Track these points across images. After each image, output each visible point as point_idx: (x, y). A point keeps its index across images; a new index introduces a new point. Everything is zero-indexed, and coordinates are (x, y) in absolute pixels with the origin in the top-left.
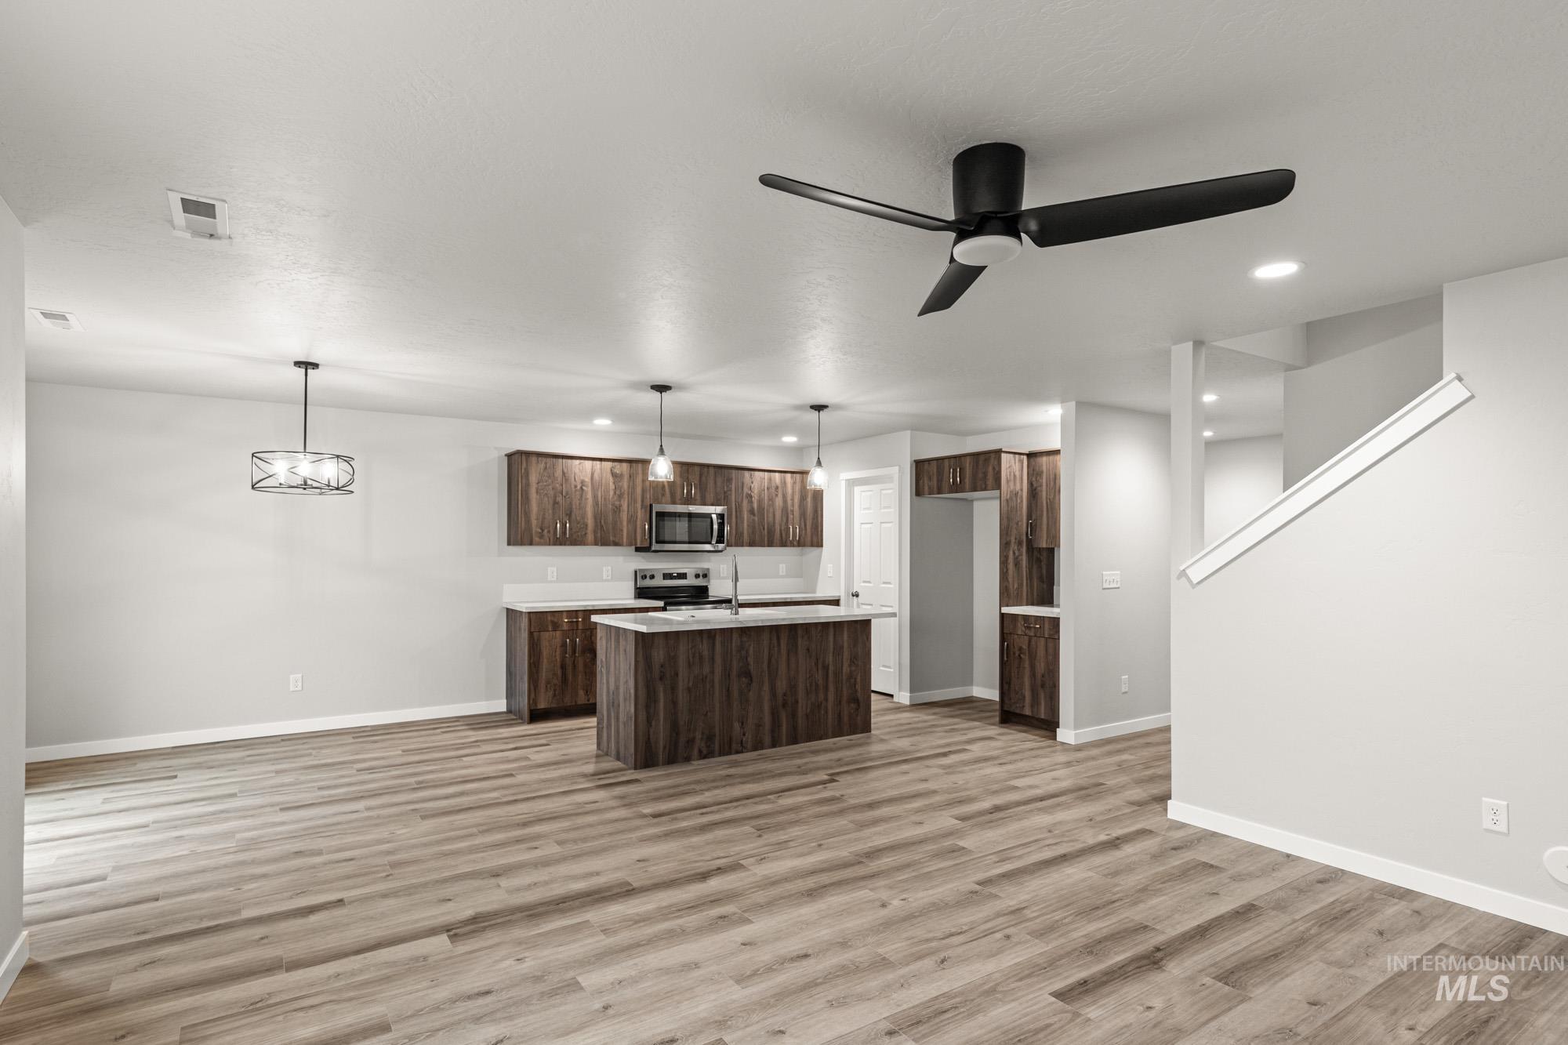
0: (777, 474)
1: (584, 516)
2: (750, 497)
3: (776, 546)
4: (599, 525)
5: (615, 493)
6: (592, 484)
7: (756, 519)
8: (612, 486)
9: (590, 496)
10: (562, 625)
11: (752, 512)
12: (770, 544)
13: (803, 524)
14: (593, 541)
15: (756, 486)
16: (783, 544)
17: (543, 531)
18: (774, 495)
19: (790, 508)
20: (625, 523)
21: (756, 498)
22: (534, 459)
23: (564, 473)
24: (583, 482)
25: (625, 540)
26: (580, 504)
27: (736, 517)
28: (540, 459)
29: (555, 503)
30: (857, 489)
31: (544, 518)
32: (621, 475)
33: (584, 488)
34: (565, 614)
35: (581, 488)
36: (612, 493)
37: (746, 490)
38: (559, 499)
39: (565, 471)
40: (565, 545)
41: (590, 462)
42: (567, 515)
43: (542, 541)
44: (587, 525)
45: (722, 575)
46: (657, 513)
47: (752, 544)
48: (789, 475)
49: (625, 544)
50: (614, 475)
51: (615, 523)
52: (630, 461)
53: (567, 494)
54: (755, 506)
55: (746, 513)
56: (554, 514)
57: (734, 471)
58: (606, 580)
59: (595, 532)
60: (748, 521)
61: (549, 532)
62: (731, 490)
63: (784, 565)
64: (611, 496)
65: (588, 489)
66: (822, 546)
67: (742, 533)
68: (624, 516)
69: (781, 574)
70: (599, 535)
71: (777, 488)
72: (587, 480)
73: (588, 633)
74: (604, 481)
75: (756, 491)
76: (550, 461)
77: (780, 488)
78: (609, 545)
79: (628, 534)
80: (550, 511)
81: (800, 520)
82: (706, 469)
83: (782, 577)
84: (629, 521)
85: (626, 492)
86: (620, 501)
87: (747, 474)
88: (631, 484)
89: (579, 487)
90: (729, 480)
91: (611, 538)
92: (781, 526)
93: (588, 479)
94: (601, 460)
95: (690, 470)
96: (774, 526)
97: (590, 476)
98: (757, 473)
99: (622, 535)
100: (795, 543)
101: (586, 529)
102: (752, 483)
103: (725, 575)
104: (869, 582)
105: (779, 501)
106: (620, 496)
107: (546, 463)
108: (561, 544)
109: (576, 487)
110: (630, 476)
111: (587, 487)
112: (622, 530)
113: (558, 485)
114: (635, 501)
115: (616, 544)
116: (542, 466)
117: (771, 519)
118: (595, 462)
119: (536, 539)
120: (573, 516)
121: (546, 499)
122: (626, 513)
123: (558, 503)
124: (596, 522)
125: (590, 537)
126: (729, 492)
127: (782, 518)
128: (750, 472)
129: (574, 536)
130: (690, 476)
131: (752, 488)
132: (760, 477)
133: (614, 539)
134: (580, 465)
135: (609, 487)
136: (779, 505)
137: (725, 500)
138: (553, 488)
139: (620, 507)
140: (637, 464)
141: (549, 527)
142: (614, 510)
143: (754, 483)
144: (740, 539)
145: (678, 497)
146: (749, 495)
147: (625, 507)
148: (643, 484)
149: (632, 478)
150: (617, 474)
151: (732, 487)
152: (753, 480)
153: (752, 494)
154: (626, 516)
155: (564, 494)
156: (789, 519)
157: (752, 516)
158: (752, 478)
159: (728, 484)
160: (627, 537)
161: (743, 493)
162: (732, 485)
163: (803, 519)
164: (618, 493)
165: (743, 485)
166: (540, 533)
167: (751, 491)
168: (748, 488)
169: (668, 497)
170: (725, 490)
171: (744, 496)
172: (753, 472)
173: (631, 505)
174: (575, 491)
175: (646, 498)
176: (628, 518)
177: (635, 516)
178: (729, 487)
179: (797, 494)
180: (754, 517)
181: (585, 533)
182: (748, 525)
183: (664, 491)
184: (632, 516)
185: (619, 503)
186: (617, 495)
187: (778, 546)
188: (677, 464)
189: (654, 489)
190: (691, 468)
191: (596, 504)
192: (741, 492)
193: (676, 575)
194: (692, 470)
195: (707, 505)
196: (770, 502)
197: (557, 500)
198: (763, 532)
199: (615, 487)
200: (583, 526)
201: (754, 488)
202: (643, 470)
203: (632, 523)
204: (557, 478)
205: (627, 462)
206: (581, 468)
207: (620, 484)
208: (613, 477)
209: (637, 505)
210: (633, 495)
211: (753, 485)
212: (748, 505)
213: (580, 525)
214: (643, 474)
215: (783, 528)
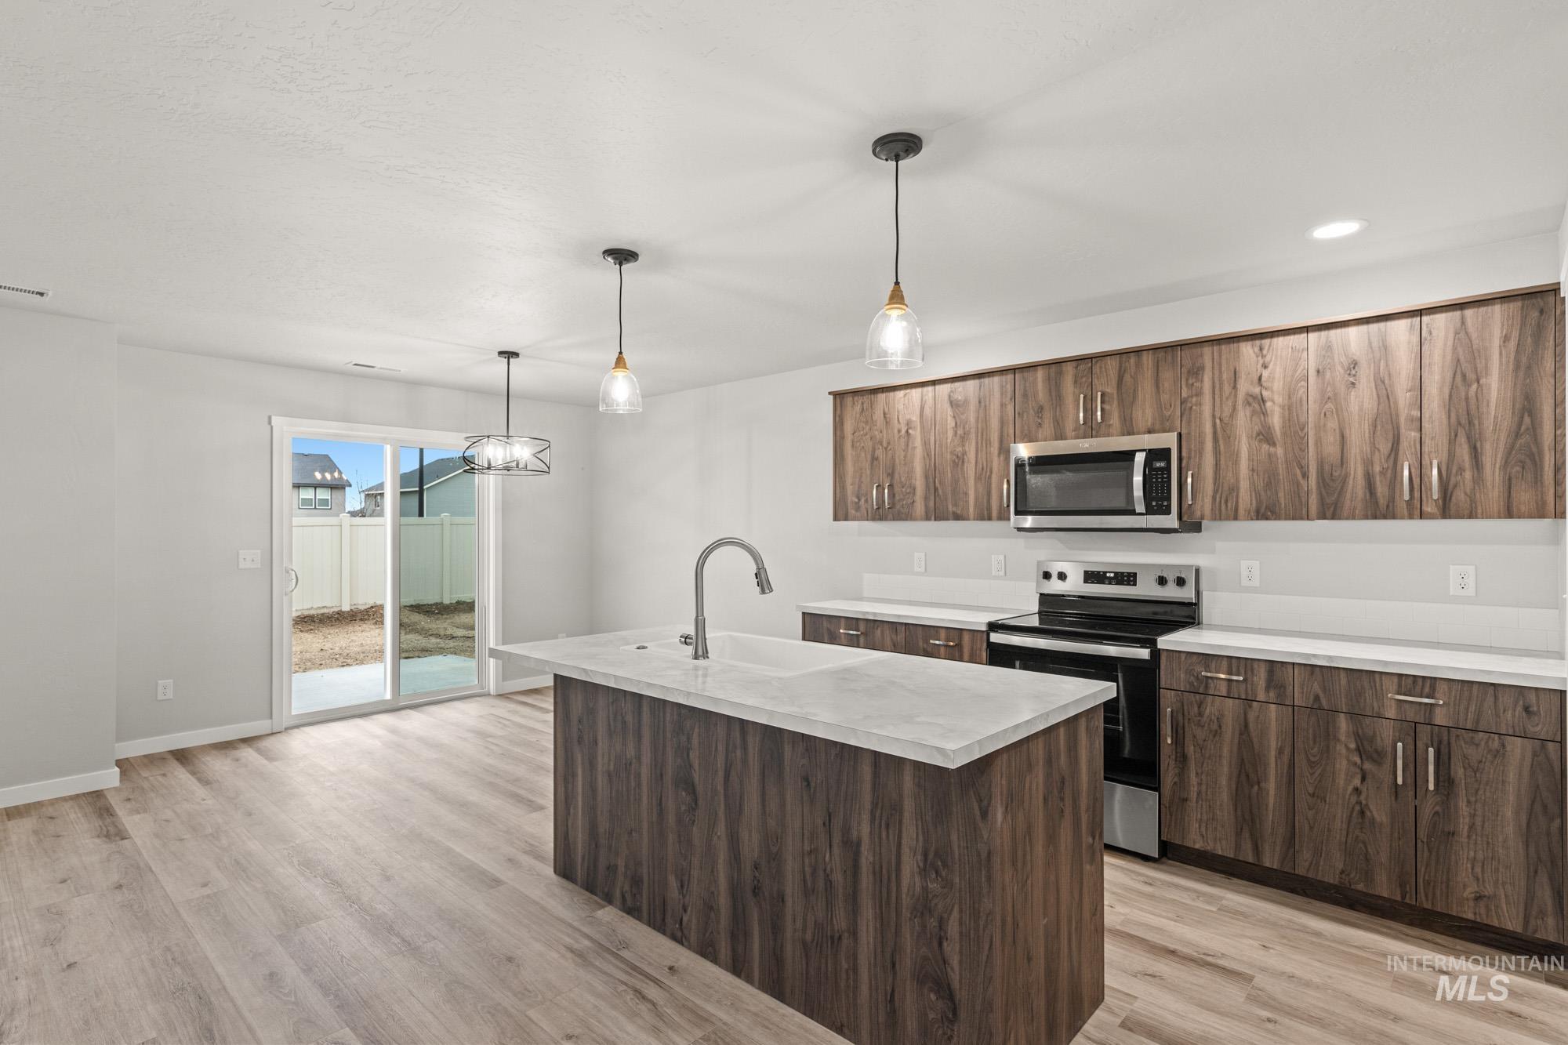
0: (1353, 330)
1: (910, 474)
2: (1258, 402)
3: (1352, 517)
4: (933, 488)
5: (956, 433)
6: (921, 422)
7: (1280, 451)
8: (951, 423)
9: (918, 442)
11: (1265, 436)
12: (1331, 510)
13: (1462, 451)
14: (923, 514)
15: (1277, 377)
16: (1383, 510)
17: (859, 499)
18: (1342, 389)
19: (1405, 412)
20: (971, 482)
21: (1278, 399)
22: (849, 401)
23: (884, 414)
24: (909, 423)
25: (971, 510)
26: (905, 457)
27: (1216, 452)
28: (855, 398)
29: (874, 459)
31: (861, 482)
32: (966, 402)
33: (910, 431)
35: (907, 432)
36: (950, 434)
37: (1244, 387)
38: (879, 452)
39: (886, 410)
40: (886, 519)
41: (919, 390)
42: (888, 475)
43: (858, 514)
44: (915, 489)
45: (1245, 582)
46: (1017, 460)
47: (1265, 511)
49: (972, 517)
50: (953, 403)
51: (955, 482)
52: (979, 376)
53: (889, 443)
54: (1276, 421)
55: (1244, 441)
56: (872, 475)
57: (1207, 350)
58: (996, 578)
59: (926, 498)
60: (1250, 459)
61: (866, 501)
62: (1199, 394)
64: (949, 441)
65: (916, 433)
66: (1561, 515)
67: (1234, 489)
68: (970, 470)
69: (1454, 591)
70: (932, 502)
71: (1355, 364)
72: (914, 419)
74: (938, 417)
75: (1277, 386)
76: (867, 399)
77: (1363, 364)
78: (947, 519)
79: (976, 499)
80: (868, 472)
81: (1452, 443)
82: (1132, 360)
84: (978, 478)
85: (973, 430)
86: (963, 445)
87: (1247, 349)
88: (982, 414)
89: (903, 431)
90: (1196, 372)
91: (951, 508)
92: (1368, 464)
93: (915, 418)
94: (934, 383)
95: (1096, 369)
96: (1343, 461)
97: (918, 412)
98: (1279, 341)
99: (967, 502)
101: (914, 494)
102: (1265, 367)
103: (1256, 583)
105: (1361, 400)
106: (964, 439)
107: (863, 403)
108: (880, 519)
109: (899, 431)
110: (980, 402)
111: (915, 429)
112: (966, 494)
113: (877, 433)
114: (988, 443)
115: (958, 517)
116: (858, 408)
117: (1331, 449)
118: (925, 389)
119: (852, 512)
120: (896, 476)
121: (863, 454)
122: (973, 465)
123: (877, 458)
124: (927, 477)
125: (919, 508)
126: (1194, 399)
127: (1373, 444)
128: (1258, 342)
129: (898, 507)
130: (1095, 381)
131: (1263, 379)
132: (1290, 349)
133: (954, 509)
134: (906, 398)
135: (947, 425)
136: (1361, 409)
137: (1184, 419)
138: (871, 438)
139: (963, 455)
140: (991, 379)
141: (867, 494)
142: (954, 462)
143: (1271, 366)
144: (1226, 502)
145: (1069, 426)
146: (1254, 398)
147: (971, 455)
148: (1002, 412)
149: (983, 404)
150: (960, 401)
151: (1201, 388)
152: (1268, 359)
153: (1265, 393)
154: (974, 470)
155: (885, 444)
156: (1404, 445)
157: (1265, 446)
158: (1263, 356)
159: (1190, 382)
160: (975, 506)
161: (1236, 396)
162: (1202, 381)
163: (1462, 439)
164: (960, 432)
165: (1237, 376)
166: (856, 503)
167: (1261, 385)
168: (1252, 381)
169: (1048, 427)
170: (1184, 395)
171: (1240, 401)
172: (1266, 342)
173: (982, 451)
174: (899, 438)
175: (1008, 435)
176: (976, 473)
177: (988, 470)
178: (1194, 388)
179: (1436, 369)
180: (1272, 449)
181: (910, 501)
182: (1253, 470)
183: (1041, 418)
184: (983, 469)
185: (961, 449)
186: (958, 436)
187: (1366, 517)
188: (1069, 363)
189: (1023, 417)
190: (1098, 365)
191: (928, 455)
192: (1231, 393)
193: (1112, 575)
194: (1101, 368)
195: (1133, 434)
196: (1330, 405)
197: (876, 455)
198: (1303, 482)
199: (956, 423)
200: (908, 491)
201: (1272, 378)
202: (1002, 387)
203: (983, 482)
204: (876, 422)
205: (974, 379)
206: (907, 401)
207: (963, 417)
208: (952, 406)
209: (992, 449)
210: (985, 434)
211: (1266, 374)
212: (1251, 420)
213: (904, 490)
214: (1002, 394)
215: (1377, 469)
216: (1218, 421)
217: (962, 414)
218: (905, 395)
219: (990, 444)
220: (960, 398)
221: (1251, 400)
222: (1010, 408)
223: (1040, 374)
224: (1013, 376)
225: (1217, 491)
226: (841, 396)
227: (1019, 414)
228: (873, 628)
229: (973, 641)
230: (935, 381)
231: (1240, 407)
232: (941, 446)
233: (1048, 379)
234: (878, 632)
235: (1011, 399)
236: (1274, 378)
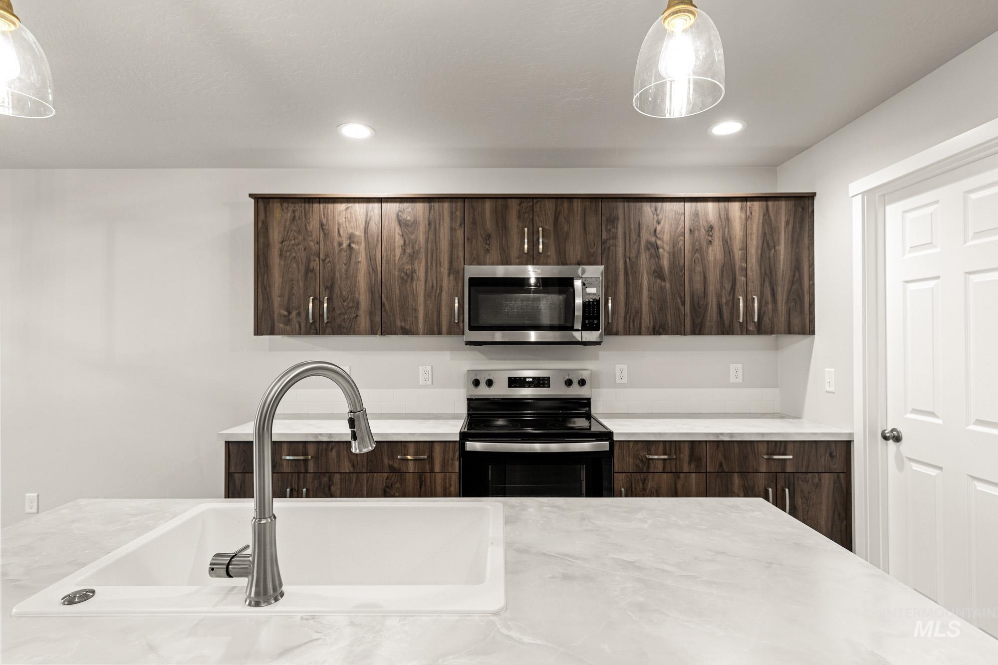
0: (710, 205)
1: (353, 289)
2: (654, 248)
3: (710, 333)
4: (379, 303)
5: (404, 251)
6: (366, 237)
7: (668, 285)
8: (399, 241)
9: (362, 257)
10: (282, 465)
11: (658, 273)
12: (698, 329)
13: (768, 292)
14: (368, 328)
15: (666, 231)
16: (725, 329)
17: (290, 313)
18: (704, 244)
19: (738, 264)
20: (421, 299)
21: (667, 247)
22: (276, 207)
23: (322, 225)
24: (351, 237)
25: (421, 325)
26: (347, 271)
27: (627, 283)
28: (285, 205)
29: (308, 270)
30: (893, 211)
31: (291, 295)
32: (415, 223)
33: (353, 245)
34: (285, 446)
35: (349, 245)
36: (398, 252)
37: (645, 236)
38: (315, 264)
39: (324, 221)
40: (324, 333)
41: (363, 205)
42: (326, 288)
43: (288, 328)
44: (358, 303)
45: (618, 381)
46: (471, 279)
47: (658, 329)
48: (735, 206)
49: (421, 331)
50: (401, 223)
51: (404, 299)
52: (429, 199)
53: (327, 256)
54: (665, 263)
55: (645, 276)
56: (306, 288)
57: (620, 205)
58: (423, 387)
59: (371, 313)
60: (649, 290)
61: (299, 314)
62: (615, 237)
63: (740, 366)
64: (397, 258)
65: (360, 248)
66: (812, 332)
67: (639, 312)
68: (420, 287)
69: (733, 380)
70: (378, 318)
71: (711, 228)
72: (357, 233)
73: (325, 479)
74: (385, 235)
75: (666, 237)
76: (299, 207)
77: (716, 228)
78: (395, 334)
79: (426, 315)
80: (301, 284)
81: (762, 285)
82: (566, 204)
83: (737, 385)
84: (427, 296)
85: (423, 250)
86: (412, 264)
87: (647, 208)
88: (431, 236)
89: (345, 245)
90: (612, 221)
91: (398, 323)
92: (719, 297)
93: (359, 233)
94: (380, 200)
95: (537, 208)
96: (705, 295)
97: (362, 227)
98: (668, 206)
99: (417, 318)
100: (751, 328)
101: (358, 308)
102: (659, 223)
103: (625, 381)
104: (932, 414)
105: (715, 253)
106: (413, 257)
107: (294, 211)
108: (317, 333)
109: (340, 244)
110: (429, 224)
111: (358, 243)
112: (415, 310)
113: (312, 244)
114: (439, 263)
115: (406, 332)
116: (289, 215)
117: (698, 286)
118: (371, 205)
119: (280, 325)
120: (336, 290)
121: (295, 265)
122: (422, 283)
123: (313, 271)
124: (372, 293)
125: (364, 321)
126: (611, 242)
127: (722, 283)
128: (654, 204)
129: (338, 321)
130: (536, 218)
131: (657, 232)
132: (674, 212)
133: (403, 324)
134: (349, 211)
135: (395, 242)
136: (715, 260)
137: (604, 256)
138: (305, 249)
139: (412, 273)
140: (441, 204)
141: (299, 307)
142: (402, 278)
143: (662, 223)
144: (634, 321)
145: (514, 253)
146: (652, 244)
147: (421, 273)
148: (451, 236)
149: (432, 227)
150: (409, 221)
151: (616, 233)
152: (660, 216)
153: (659, 242)
154: (423, 287)
155: (322, 257)
156: (738, 285)
157: (659, 281)
158: (657, 215)
159: (609, 227)
160: (425, 321)
161: (640, 242)
162: (617, 228)
163: (767, 284)
164: (409, 251)
165: (640, 227)
166: (285, 316)
167: (656, 236)
168: (650, 233)
169: (495, 253)
170: (604, 237)
171: (642, 247)
172: (659, 205)
173: (431, 270)
174: (340, 251)
175: (458, 258)
176: (425, 291)
177: (438, 287)
178: (611, 233)
179: (754, 237)
180: (663, 284)
181: (353, 315)
182: (651, 298)
183: (489, 245)
184: (433, 287)
185: (410, 267)
186: (407, 255)
187: (718, 333)
188: (513, 200)
189: (472, 242)
190: (538, 205)
191: (373, 270)
192: (636, 240)
193: (531, 380)
194: (540, 207)
195: (567, 264)
196: (697, 255)
197: (311, 267)
198: (682, 308)
199: (405, 242)
200: (351, 305)
201: (662, 231)
202: (452, 213)
203: (433, 298)
204: (311, 232)
205: (423, 202)
206: (349, 215)
207: (413, 237)
208: (400, 226)
209: (442, 269)
210: (434, 255)
211: (659, 228)
212: (650, 260)
213: (345, 304)
214: (452, 219)
215: (724, 300)
216: (628, 260)
217: (412, 233)
218: (347, 209)
219: (440, 264)
220: (409, 218)
221: (649, 246)
222: (459, 233)
223: (488, 205)
224: (462, 204)
225: (628, 312)
226: (266, 200)
227: (468, 239)
228: (327, 450)
229: (444, 452)
230: (382, 198)
231: (642, 251)
232: (388, 262)
233: (495, 211)
234: (333, 454)
235: (461, 225)
236: (664, 232)
